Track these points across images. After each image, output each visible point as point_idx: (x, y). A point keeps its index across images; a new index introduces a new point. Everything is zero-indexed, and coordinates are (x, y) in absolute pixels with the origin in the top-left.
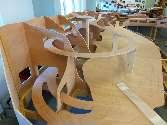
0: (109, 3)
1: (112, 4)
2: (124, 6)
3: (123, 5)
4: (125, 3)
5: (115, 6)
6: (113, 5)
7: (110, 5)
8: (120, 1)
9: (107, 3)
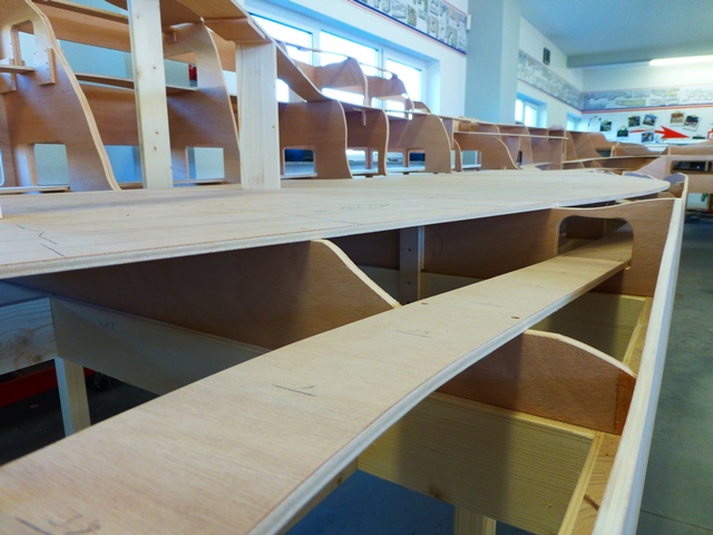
2: (696, 138)
3: (690, 132)
4: (701, 122)
5: (647, 137)
6: (635, 137)
7: (623, 134)
8: (674, 116)
9: (605, 128)
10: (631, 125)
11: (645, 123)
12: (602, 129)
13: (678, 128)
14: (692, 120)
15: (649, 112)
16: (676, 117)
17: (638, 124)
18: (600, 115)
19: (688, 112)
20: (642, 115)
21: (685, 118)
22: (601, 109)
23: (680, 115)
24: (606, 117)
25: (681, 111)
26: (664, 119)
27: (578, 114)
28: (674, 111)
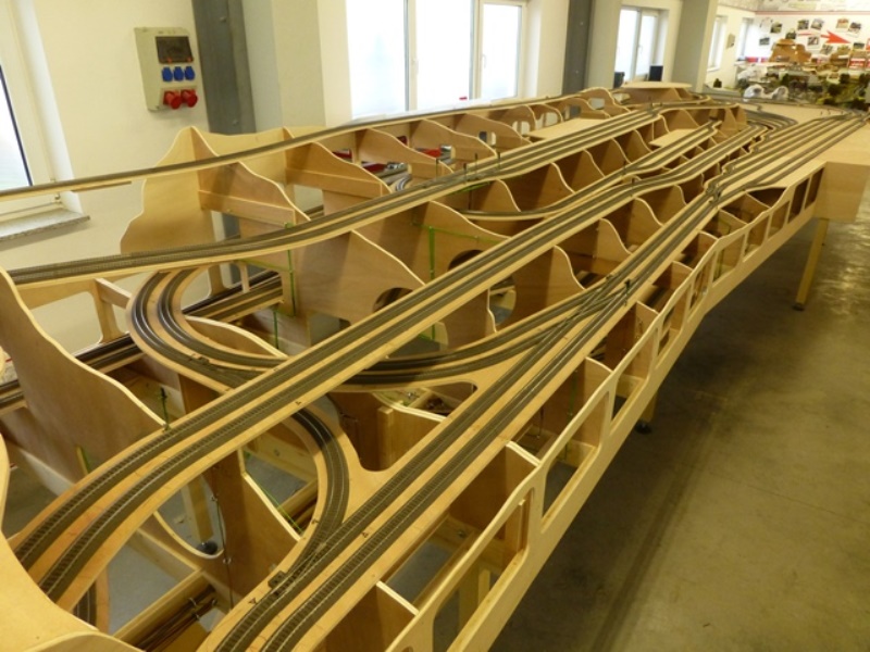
0: (785, 30)
1: (798, 32)
2: (856, 44)
3: (852, 38)
4: (863, 29)
5: (813, 41)
7: (791, 36)
8: (840, 21)
9: (775, 29)
10: (800, 28)
11: (813, 27)
12: (773, 31)
13: (842, 33)
14: (856, 27)
15: (818, 17)
16: (842, 22)
17: (806, 28)
18: (773, 17)
19: (854, 19)
20: (811, 19)
21: (849, 24)
22: (775, 11)
23: (845, 21)
24: (777, 19)
25: (848, 17)
26: (830, 25)
27: (751, 15)
28: (841, 17)
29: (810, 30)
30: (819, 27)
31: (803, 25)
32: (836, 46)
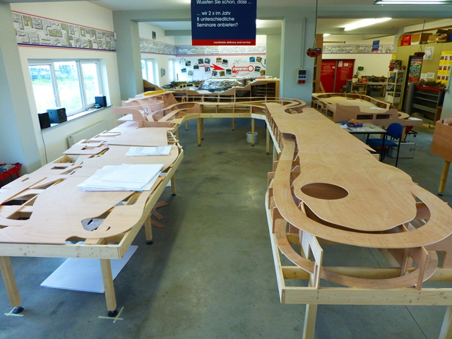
0: (193, 64)
1: (199, 65)
2: (227, 70)
3: (225, 67)
4: (229, 63)
5: (207, 70)
6: (202, 69)
7: (196, 67)
8: (217, 59)
9: (188, 64)
10: (199, 63)
11: (205, 62)
12: (186, 65)
13: (220, 65)
14: (225, 61)
15: (207, 57)
16: (218, 59)
17: (203, 63)
18: (185, 58)
19: (223, 58)
20: (204, 58)
21: (222, 60)
22: (185, 55)
23: (220, 59)
24: (188, 59)
25: (221, 57)
26: (213, 61)
27: (174, 57)
28: (217, 57)
29: (205, 64)
30: (209, 62)
31: (201, 61)
32: (218, 71)
